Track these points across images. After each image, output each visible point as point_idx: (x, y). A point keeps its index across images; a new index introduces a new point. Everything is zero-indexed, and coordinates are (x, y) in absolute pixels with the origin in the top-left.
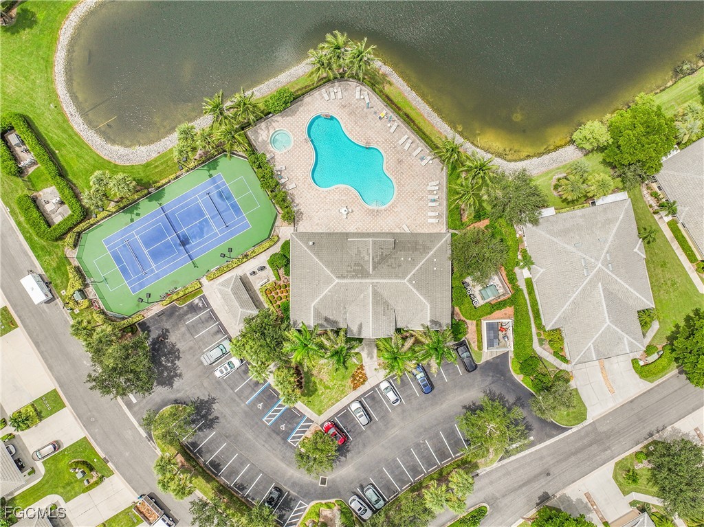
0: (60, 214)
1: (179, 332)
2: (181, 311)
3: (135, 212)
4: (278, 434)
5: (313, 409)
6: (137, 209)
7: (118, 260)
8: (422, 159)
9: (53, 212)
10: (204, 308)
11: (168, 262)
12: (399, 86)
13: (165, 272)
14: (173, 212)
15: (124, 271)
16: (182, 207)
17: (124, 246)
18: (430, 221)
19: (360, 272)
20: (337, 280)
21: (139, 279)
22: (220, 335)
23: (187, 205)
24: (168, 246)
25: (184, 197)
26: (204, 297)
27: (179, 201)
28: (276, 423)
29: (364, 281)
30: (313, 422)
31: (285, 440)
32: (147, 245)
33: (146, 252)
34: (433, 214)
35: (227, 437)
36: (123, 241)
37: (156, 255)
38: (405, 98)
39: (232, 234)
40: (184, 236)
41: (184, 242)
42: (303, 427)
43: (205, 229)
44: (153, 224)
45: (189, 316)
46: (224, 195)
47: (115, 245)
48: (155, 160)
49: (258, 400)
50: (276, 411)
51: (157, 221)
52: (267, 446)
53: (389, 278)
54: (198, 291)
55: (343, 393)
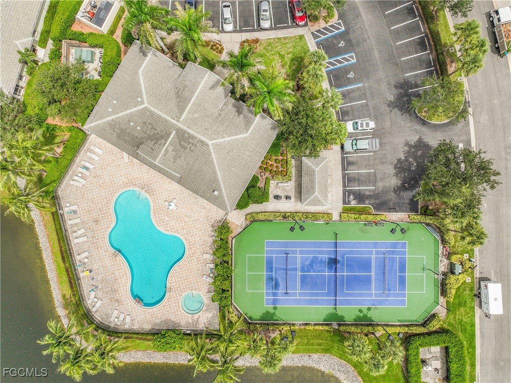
0: (431, 353)
1: (384, 184)
2: (372, 201)
3: (362, 315)
4: (350, 41)
5: (306, 44)
6: (359, 317)
7: (402, 281)
8: (75, 212)
9: (436, 358)
10: (350, 192)
11: (358, 252)
12: (58, 290)
13: (366, 245)
14: (328, 294)
15: (403, 268)
16: (317, 295)
17: (389, 290)
18: (100, 152)
19: (184, 139)
20: (210, 143)
21: (393, 252)
22: (350, 159)
23: (312, 294)
24: (350, 267)
25: (310, 302)
26: (344, 202)
27: (316, 302)
28: (345, 51)
29: (185, 128)
30: (312, 33)
31: (346, 32)
32: (368, 280)
33: (373, 274)
34: (93, 156)
35: (397, 65)
36: (388, 295)
37: (365, 265)
38: (59, 277)
39: (286, 245)
40: (330, 268)
41: (333, 262)
42: (324, 34)
43: (308, 263)
44: (352, 295)
45: (367, 193)
46: (273, 283)
47: (397, 295)
48: (317, 351)
49: (350, 82)
50: (339, 62)
51: (347, 295)
52: (366, 36)
53: (160, 117)
54: (346, 211)
55: (270, 44)
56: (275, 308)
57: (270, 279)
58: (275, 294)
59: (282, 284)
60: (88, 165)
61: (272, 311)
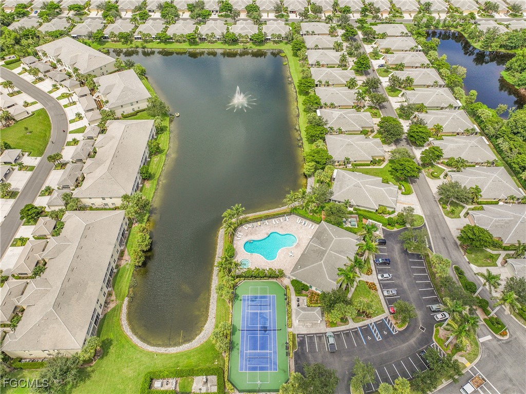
1: (310, 358)
2: (300, 350)
4: (388, 337)
5: (380, 314)
7: (254, 369)
9: (207, 389)
10: (304, 337)
11: (271, 342)
13: (275, 347)
15: (262, 369)
16: (247, 321)
17: (249, 361)
19: (323, 253)
20: (322, 262)
21: (271, 363)
22: (322, 338)
23: (247, 318)
24: (262, 338)
25: (243, 318)
26: (298, 335)
27: (243, 320)
28: (382, 335)
29: (327, 252)
30: (387, 317)
33: (259, 351)
34: (310, 226)
35: (381, 365)
36: (246, 360)
37: (263, 347)
39: (274, 305)
40: (262, 327)
41: (265, 329)
42: (388, 323)
43: (264, 316)
44: (247, 339)
45: (304, 348)
46: (254, 299)
47: (246, 366)
48: (216, 321)
49: (365, 338)
50: (375, 331)
51: (247, 337)
53: (331, 243)
54: (294, 335)
55: (377, 296)
56: (241, 300)
57: (256, 297)
58: (248, 300)
59: (253, 303)
60: (306, 224)
61: (239, 299)
